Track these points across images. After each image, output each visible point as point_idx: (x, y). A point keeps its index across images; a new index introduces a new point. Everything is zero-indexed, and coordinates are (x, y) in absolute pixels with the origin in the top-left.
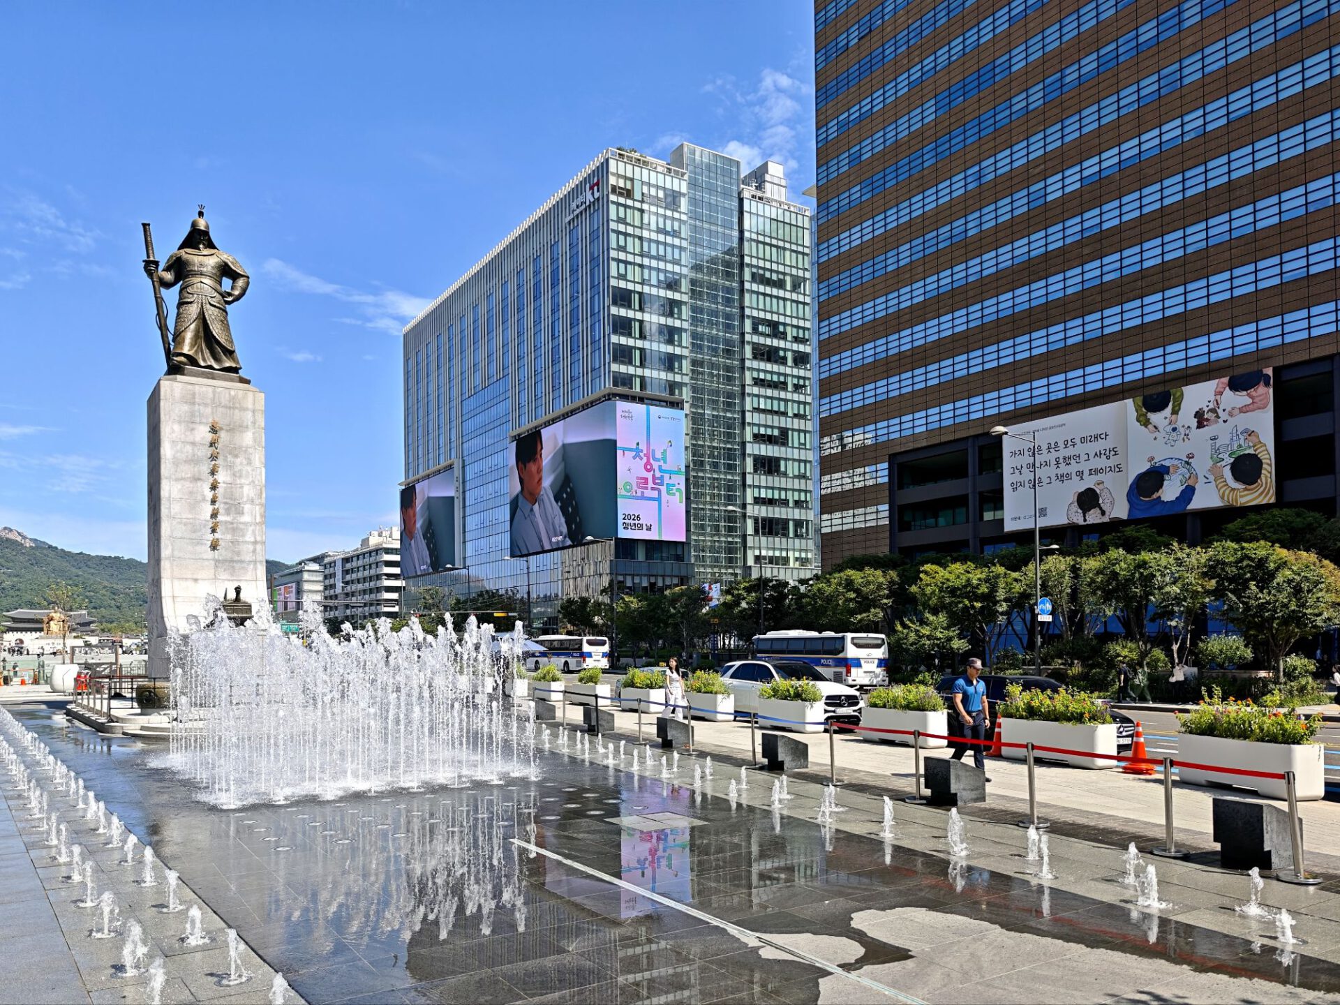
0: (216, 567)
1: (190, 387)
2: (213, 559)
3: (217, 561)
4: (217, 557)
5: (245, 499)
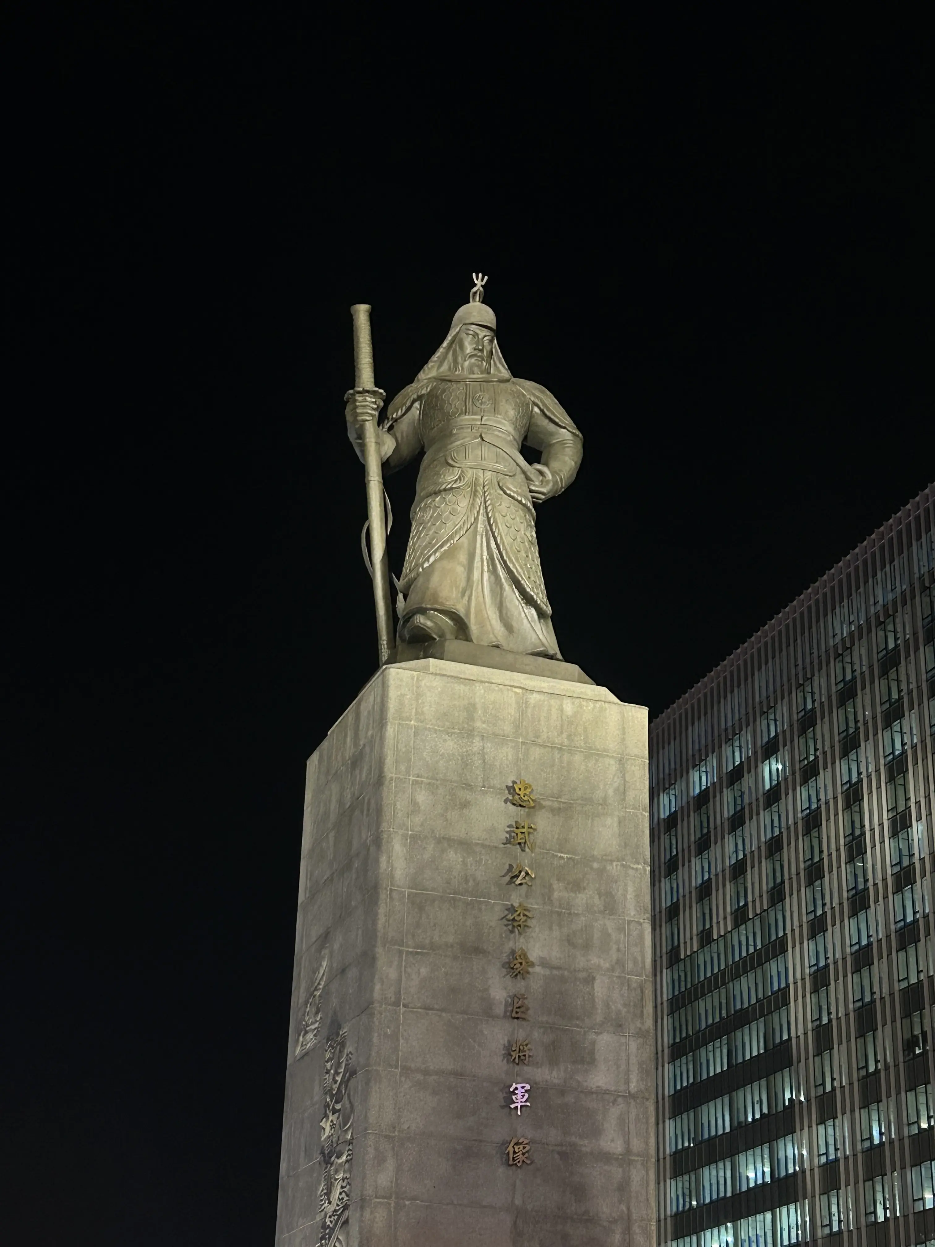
0: (517, 1238)
1: (460, 688)
2: (510, 1209)
3: (518, 1215)
4: (518, 1202)
5: (599, 1018)
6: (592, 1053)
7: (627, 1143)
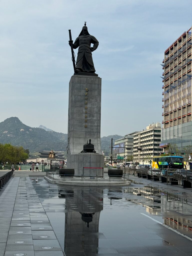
0: (86, 134)
1: (80, 78)
2: (85, 131)
3: (86, 132)
4: (86, 130)
5: (95, 112)
6: (94, 116)
7: (98, 124)
